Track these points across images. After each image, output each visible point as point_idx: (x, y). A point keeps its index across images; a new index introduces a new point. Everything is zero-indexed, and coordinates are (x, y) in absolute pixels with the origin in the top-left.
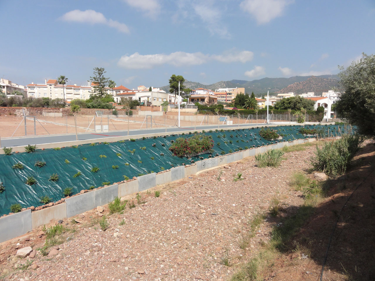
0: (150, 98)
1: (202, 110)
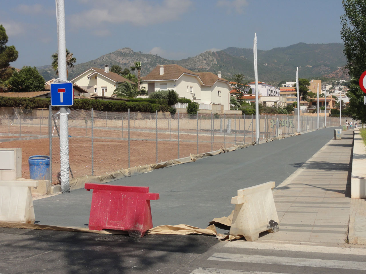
0: (277, 103)
1: (335, 114)
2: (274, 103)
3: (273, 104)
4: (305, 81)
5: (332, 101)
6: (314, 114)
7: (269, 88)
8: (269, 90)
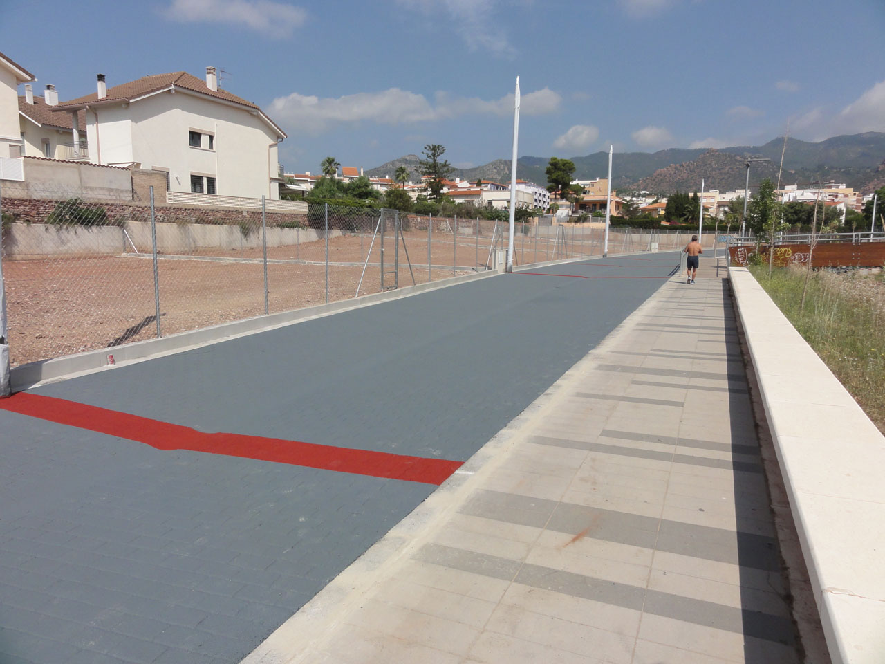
2: (506, 202)
3: (505, 204)
4: (567, 163)
5: (616, 201)
6: (579, 224)
7: (535, 189)
8: (536, 193)
